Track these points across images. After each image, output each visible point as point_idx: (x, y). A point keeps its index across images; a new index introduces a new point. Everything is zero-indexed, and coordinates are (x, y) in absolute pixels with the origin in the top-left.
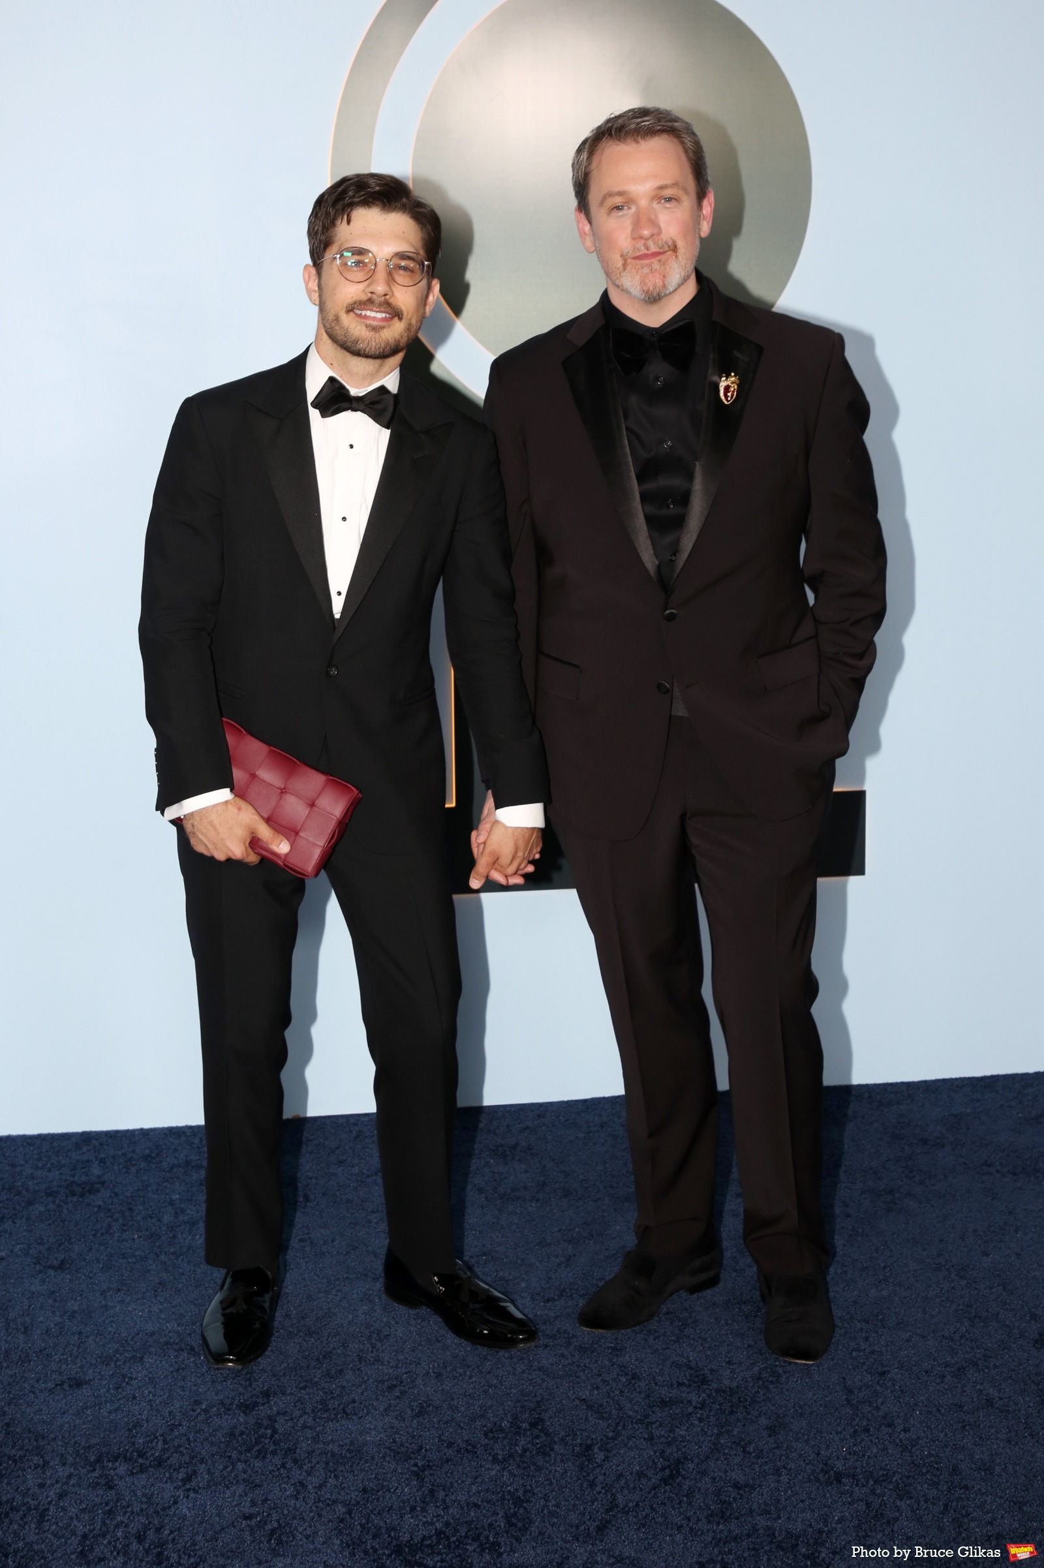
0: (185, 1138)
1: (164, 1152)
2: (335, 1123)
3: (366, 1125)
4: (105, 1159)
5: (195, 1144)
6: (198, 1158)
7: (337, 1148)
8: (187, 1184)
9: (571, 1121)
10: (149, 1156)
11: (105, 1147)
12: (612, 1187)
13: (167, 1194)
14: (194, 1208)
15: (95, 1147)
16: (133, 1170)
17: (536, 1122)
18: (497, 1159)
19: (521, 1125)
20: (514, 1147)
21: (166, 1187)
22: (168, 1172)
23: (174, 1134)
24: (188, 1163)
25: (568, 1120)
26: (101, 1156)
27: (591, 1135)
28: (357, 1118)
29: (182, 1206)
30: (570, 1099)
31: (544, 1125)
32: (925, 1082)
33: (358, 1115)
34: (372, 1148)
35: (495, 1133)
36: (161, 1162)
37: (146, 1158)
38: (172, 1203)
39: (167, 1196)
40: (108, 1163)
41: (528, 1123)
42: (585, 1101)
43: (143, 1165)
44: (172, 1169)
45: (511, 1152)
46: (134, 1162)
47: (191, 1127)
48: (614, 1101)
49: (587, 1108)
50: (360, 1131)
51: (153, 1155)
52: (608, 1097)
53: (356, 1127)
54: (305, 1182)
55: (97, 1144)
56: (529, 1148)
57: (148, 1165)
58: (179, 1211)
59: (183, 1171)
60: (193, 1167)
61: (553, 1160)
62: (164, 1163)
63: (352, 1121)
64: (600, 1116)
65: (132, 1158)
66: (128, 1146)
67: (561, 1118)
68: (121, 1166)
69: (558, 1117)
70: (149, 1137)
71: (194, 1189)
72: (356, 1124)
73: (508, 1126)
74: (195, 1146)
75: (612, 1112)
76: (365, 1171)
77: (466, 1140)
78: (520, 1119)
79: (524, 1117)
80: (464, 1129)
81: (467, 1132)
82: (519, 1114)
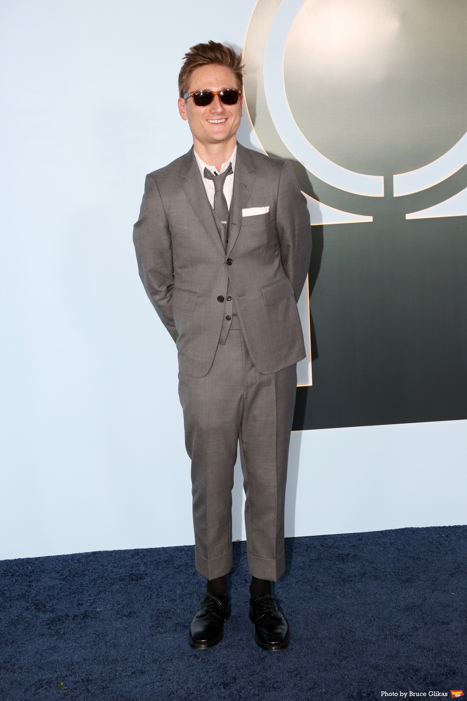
0: (184, 552)
1: (175, 559)
4: (146, 562)
5: (189, 555)
6: (191, 562)
8: (187, 574)
9: (375, 542)
10: (168, 561)
11: (146, 556)
12: (399, 575)
13: (178, 580)
14: (191, 587)
15: (141, 556)
16: (160, 568)
17: (358, 543)
18: (340, 561)
19: (350, 544)
20: (348, 555)
21: (177, 576)
22: (177, 568)
23: (179, 550)
24: (187, 564)
25: (374, 541)
26: (144, 561)
27: (386, 548)
29: (186, 585)
30: (374, 531)
31: (362, 544)
35: (337, 548)
36: (174, 564)
37: (166, 562)
38: (180, 584)
39: (178, 581)
40: (148, 564)
41: (354, 543)
42: (382, 532)
43: (165, 565)
44: (179, 567)
45: (346, 557)
46: (160, 564)
47: (187, 546)
48: (397, 531)
49: (384, 535)
51: (169, 560)
52: (394, 530)
54: (245, 573)
55: (142, 555)
56: (355, 556)
57: (167, 565)
58: (184, 588)
59: (185, 568)
60: (189, 566)
61: (368, 562)
62: (175, 564)
64: (390, 539)
65: (159, 562)
66: (157, 556)
67: (371, 540)
68: (154, 566)
69: (369, 540)
70: (167, 551)
71: (191, 577)
73: (344, 545)
74: (190, 556)
75: (396, 537)
77: (323, 552)
78: (350, 541)
79: (351, 540)
80: (322, 546)
81: (323, 548)
82: (349, 538)
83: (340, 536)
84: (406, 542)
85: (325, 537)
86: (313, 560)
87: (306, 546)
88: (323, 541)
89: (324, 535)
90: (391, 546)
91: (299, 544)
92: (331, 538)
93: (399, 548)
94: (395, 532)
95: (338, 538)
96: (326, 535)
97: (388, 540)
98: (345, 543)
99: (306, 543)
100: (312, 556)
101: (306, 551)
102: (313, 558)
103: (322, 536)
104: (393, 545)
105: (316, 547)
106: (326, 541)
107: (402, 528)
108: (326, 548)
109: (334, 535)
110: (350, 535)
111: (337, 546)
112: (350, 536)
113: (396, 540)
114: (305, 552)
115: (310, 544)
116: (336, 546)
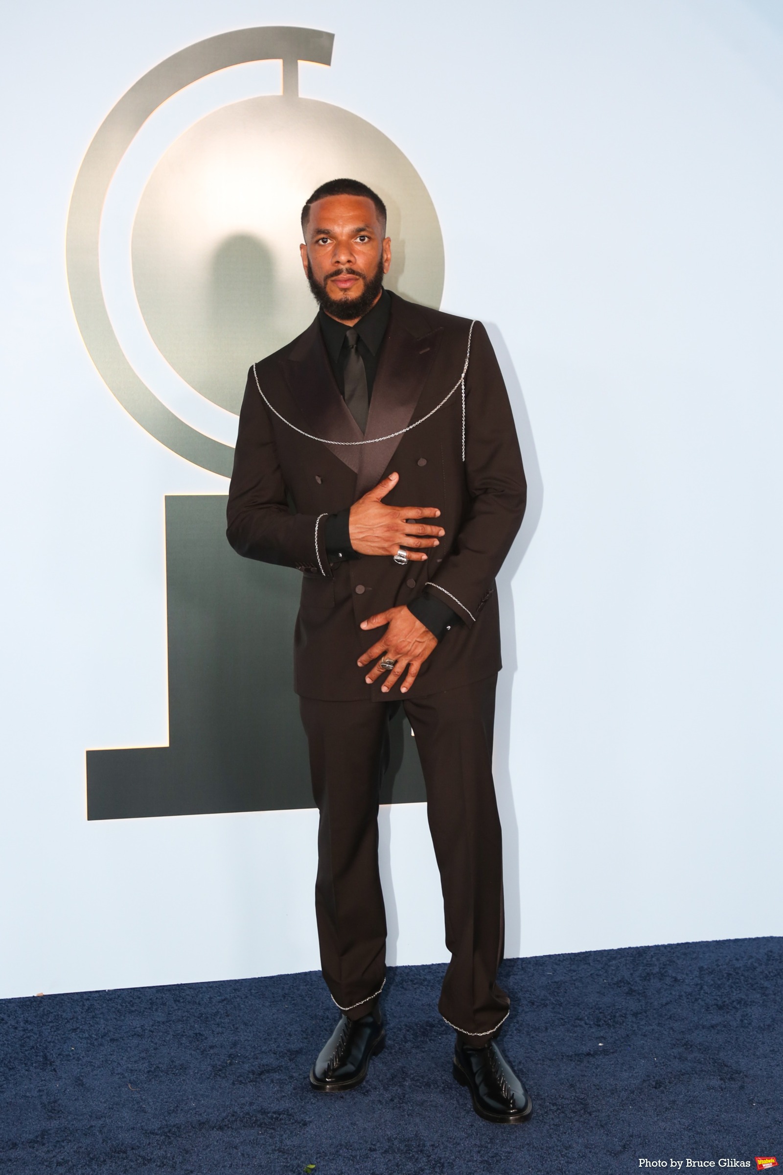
2: (72, 999)
3: (96, 1000)
7: (73, 1018)
9: (259, 994)
17: (233, 995)
19: (221, 997)
25: (257, 993)
28: (90, 995)
30: (260, 976)
31: (238, 996)
32: (536, 957)
33: (90, 992)
34: (100, 1018)
35: (199, 1004)
41: (226, 996)
48: (295, 977)
49: (274, 983)
50: (91, 1005)
52: (291, 974)
53: (88, 1002)
54: (45, 1046)
63: (85, 996)
64: (283, 989)
67: (253, 991)
69: (251, 990)
72: (88, 999)
73: (210, 998)
76: (93, 1036)
77: (176, 1010)
78: (220, 992)
79: (223, 990)
80: (175, 1001)
81: (177, 1003)
82: (220, 989)
83: (206, 985)
84: (307, 992)
85: (181, 987)
86: (158, 1022)
87: (150, 1001)
88: (177, 993)
89: (181, 984)
90: (282, 999)
91: (139, 998)
92: (190, 988)
93: (295, 1002)
94: (293, 977)
95: (202, 987)
96: (184, 984)
97: (280, 991)
98: (212, 996)
99: (151, 997)
100: (158, 1016)
101: (150, 1008)
102: (159, 1020)
103: (177, 985)
104: (286, 998)
105: (165, 1003)
106: (183, 992)
107: (304, 971)
108: (182, 1004)
109: (197, 983)
110: (222, 982)
111: (199, 1001)
112: (222, 985)
113: (292, 989)
114: (146, 1010)
115: (157, 998)
116: (197, 1001)
